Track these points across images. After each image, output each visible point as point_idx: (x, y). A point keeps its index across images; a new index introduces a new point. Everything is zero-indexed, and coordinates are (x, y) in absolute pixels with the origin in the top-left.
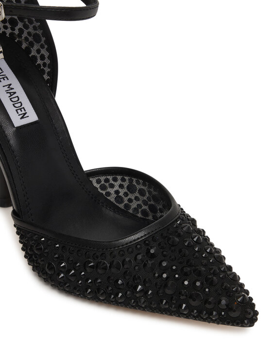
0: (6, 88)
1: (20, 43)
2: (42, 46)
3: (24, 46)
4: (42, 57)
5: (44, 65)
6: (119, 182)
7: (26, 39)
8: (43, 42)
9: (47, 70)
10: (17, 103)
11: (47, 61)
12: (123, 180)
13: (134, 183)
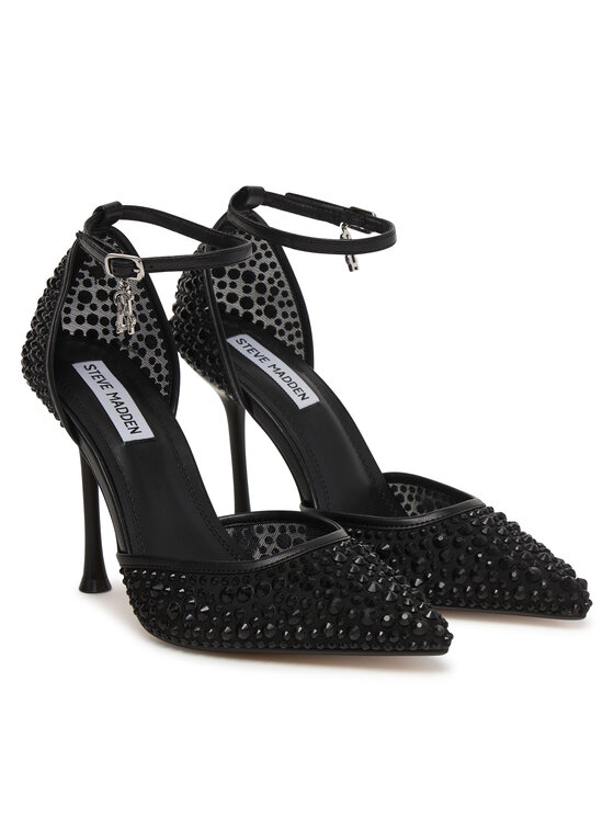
0: (111, 397)
1: (126, 352)
2: (158, 353)
3: (132, 355)
4: (158, 368)
5: (160, 378)
6: (266, 533)
7: (135, 346)
8: (159, 346)
9: (164, 384)
10: (125, 414)
11: (165, 372)
12: (272, 530)
13: (288, 532)
